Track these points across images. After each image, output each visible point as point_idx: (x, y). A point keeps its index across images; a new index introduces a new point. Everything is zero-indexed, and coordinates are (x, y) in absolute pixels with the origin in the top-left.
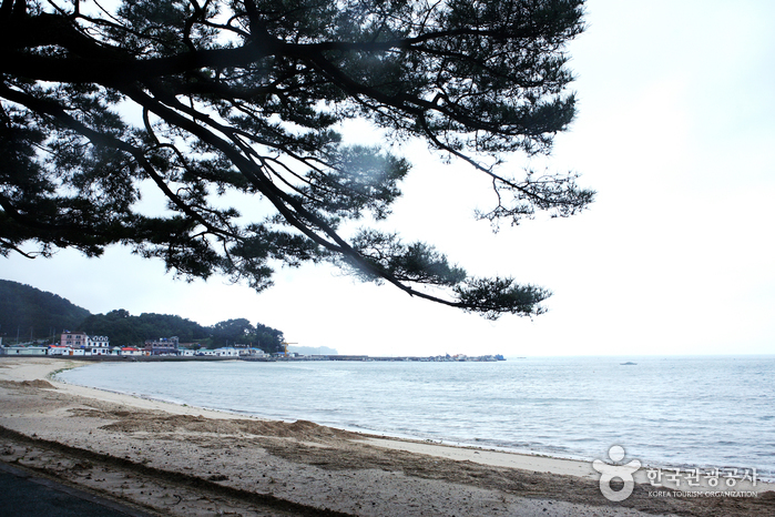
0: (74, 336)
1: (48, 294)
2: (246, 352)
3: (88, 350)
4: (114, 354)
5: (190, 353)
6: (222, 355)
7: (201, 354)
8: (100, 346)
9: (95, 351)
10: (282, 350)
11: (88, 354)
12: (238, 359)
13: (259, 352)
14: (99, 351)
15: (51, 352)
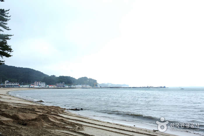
0: (37, 83)
1: (38, 71)
2: (84, 86)
3: (40, 86)
4: (47, 87)
5: (68, 87)
6: (76, 87)
7: (71, 87)
8: (43, 85)
9: (42, 86)
10: (96, 85)
11: (40, 87)
12: (81, 88)
13: (88, 86)
14: (43, 86)
15: (30, 87)
